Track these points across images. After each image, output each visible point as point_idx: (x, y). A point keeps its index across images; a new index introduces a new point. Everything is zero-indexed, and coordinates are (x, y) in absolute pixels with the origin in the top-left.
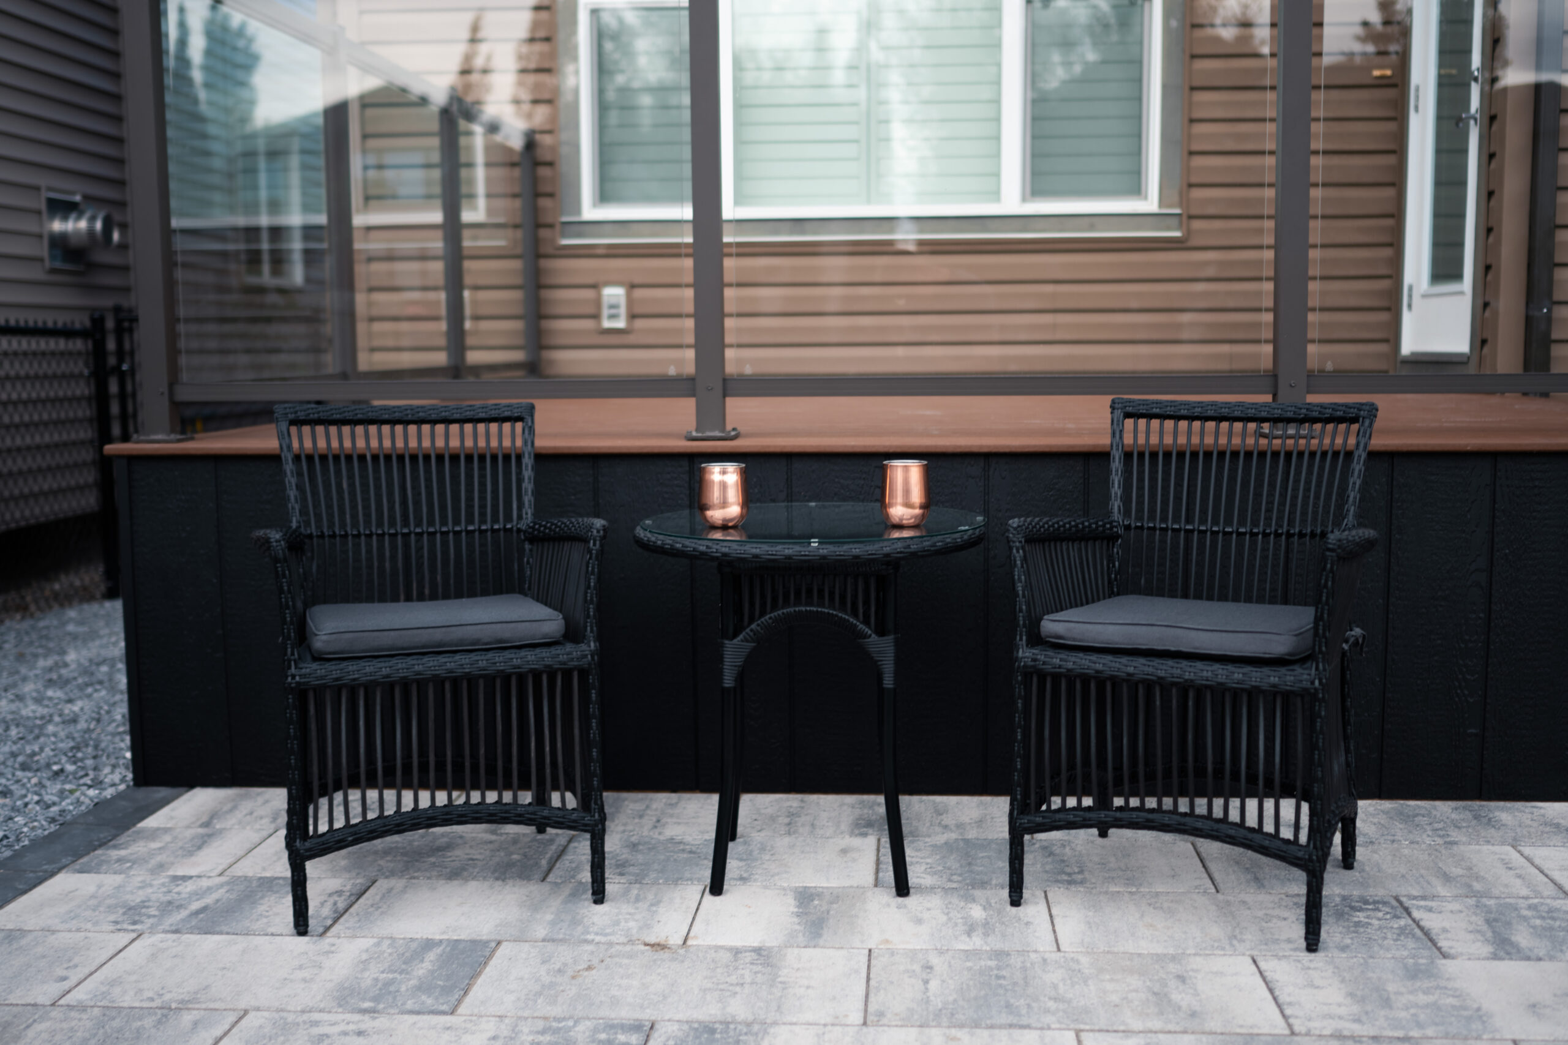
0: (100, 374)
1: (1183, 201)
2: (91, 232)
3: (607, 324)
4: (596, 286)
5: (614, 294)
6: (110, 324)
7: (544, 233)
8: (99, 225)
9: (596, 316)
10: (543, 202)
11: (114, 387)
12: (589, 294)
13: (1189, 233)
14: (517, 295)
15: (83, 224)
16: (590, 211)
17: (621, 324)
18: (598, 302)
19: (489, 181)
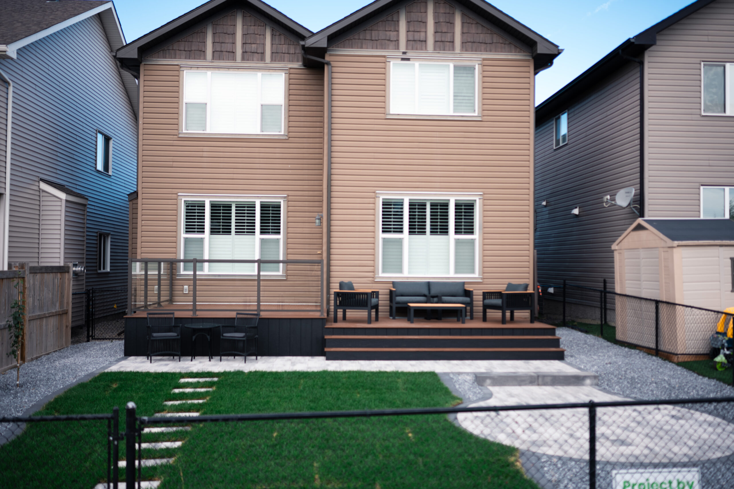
0: (88, 301)
1: (286, 273)
2: (81, 270)
3: (184, 292)
4: (183, 286)
5: (186, 287)
6: (91, 291)
7: (174, 276)
8: (83, 269)
9: (183, 291)
10: (174, 271)
11: (91, 303)
12: (182, 287)
13: (287, 278)
14: (169, 287)
15: (80, 269)
16: (182, 272)
17: (187, 292)
18: (183, 288)
19: (164, 267)
